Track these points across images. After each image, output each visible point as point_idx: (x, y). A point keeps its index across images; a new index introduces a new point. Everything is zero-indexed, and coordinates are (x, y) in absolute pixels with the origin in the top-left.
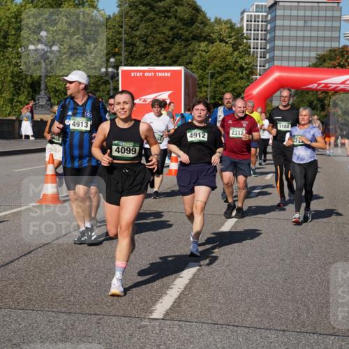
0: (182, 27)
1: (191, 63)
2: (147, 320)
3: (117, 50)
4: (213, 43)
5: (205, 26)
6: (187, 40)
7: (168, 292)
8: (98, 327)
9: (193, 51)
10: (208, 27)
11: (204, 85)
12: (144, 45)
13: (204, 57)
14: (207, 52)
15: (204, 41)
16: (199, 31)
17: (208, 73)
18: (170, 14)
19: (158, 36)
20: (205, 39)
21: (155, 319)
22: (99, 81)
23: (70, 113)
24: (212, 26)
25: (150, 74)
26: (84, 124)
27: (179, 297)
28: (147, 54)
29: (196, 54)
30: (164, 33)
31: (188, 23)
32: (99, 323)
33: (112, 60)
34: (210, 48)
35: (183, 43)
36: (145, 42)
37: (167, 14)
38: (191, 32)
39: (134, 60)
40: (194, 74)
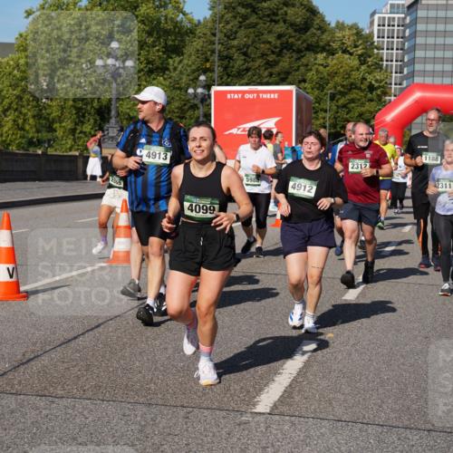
0: (293, 34)
1: (304, 81)
2: (249, 415)
3: (208, 65)
4: (333, 54)
5: (323, 33)
6: (299, 51)
7: (276, 379)
8: (186, 423)
9: (307, 65)
10: (326, 34)
11: (322, 110)
12: (243, 57)
13: (322, 73)
14: (325, 67)
15: (322, 52)
16: (315, 39)
17: (326, 94)
18: (277, 18)
19: (262, 46)
20: (323, 49)
21: (260, 413)
22: (185, 105)
23: (143, 141)
24: (332, 32)
25: (251, 96)
26: (163, 156)
27: (290, 385)
28: (248, 70)
29: (311, 70)
30: (270, 43)
31: (301, 29)
32: (188, 418)
33: (202, 78)
34: (329, 61)
35: (295, 56)
36: (245, 54)
37: (274, 18)
38: (305, 41)
39: (230, 77)
40: (308, 96)
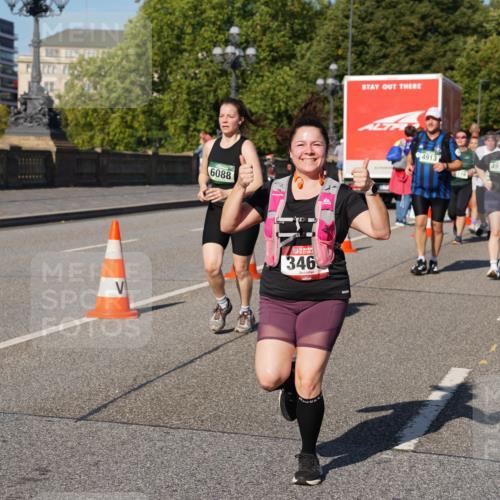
0: (440, 14)
1: (452, 68)
2: (390, 452)
3: (340, 52)
4: (486, 37)
5: (474, 12)
6: (446, 34)
7: (421, 411)
9: (455, 50)
10: (479, 13)
11: (473, 101)
12: (380, 43)
13: (474, 58)
14: (477, 52)
15: (472, 35)
16: (465, 20)
17: (478, 83)
19: (403, 28)
20: (475, 31)
21: (403, 451)
23: (421, 146)
24: (486, 11)
25: (390, 87)
26: (433, 158)
27: (437, 420)
28: (385, 57)
29: (460, 55)
30: (412, 25)
31: (449, 8)
33: (333, 67)
34: (481, 45)
35: (441, 39)
36: (382, 38)
38: (454, 22)
39: (366, 66)
40: (456, 85)
